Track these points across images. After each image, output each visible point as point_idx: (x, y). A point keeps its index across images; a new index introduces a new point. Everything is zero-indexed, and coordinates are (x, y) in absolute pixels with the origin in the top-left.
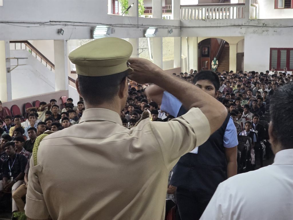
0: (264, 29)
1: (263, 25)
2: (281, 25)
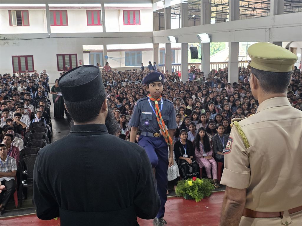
0: (5, 41)
1: (4, 38)
2: (18, 38)
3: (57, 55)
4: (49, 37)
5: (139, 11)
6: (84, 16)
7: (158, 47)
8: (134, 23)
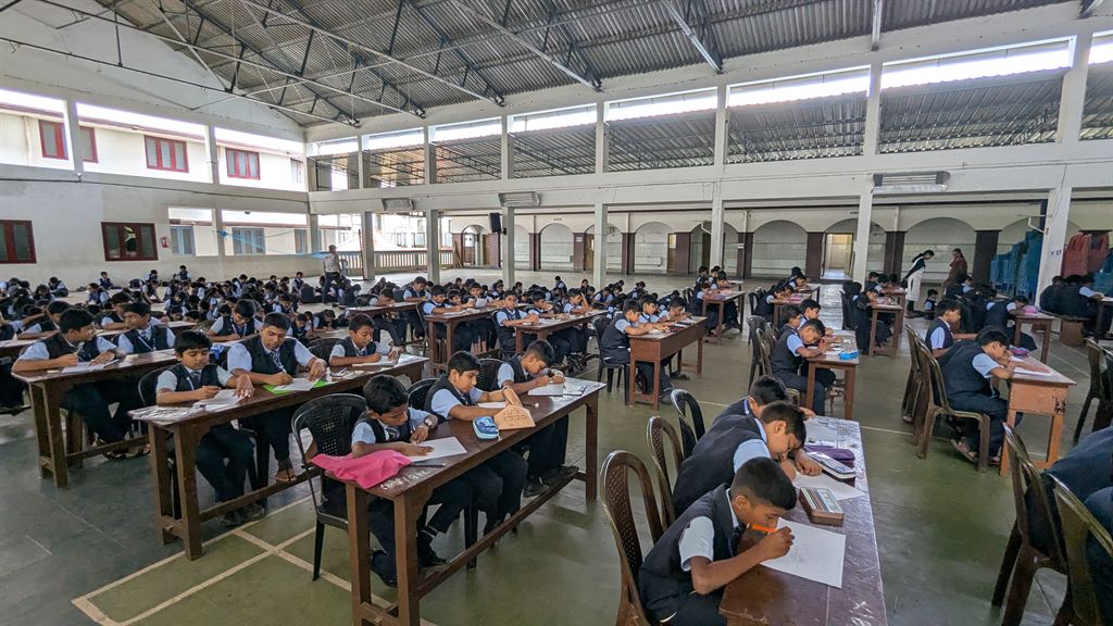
3: (102, 223)
4: (77, 179)
5: (257, 154)
6: (139, 147)
7: (316, 222)
8: (248, 175)
